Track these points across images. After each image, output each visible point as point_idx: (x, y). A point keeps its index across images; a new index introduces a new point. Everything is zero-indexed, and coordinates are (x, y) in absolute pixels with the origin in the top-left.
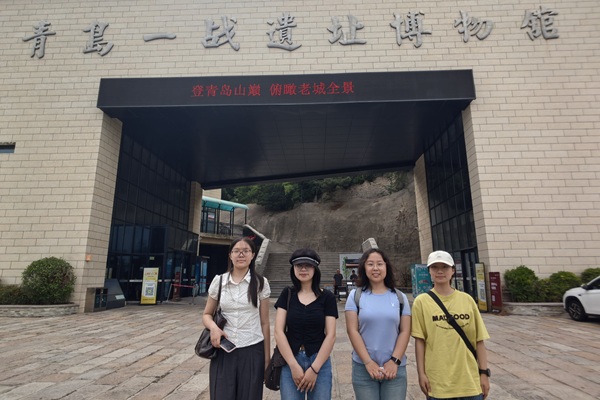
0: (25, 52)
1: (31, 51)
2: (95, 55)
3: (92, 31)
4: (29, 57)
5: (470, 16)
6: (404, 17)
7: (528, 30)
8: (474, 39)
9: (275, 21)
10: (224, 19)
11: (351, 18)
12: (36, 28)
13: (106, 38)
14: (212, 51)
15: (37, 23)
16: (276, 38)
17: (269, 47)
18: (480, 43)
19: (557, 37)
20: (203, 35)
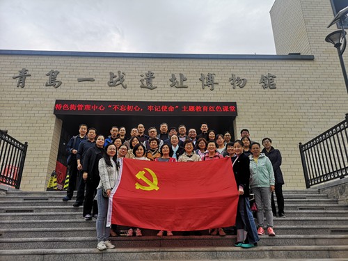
0: (14, 84)
1: (17, 84)
2: (52, 87)
3: (51, 75)
4: (16, 87)
5: (237, 76)
6: (206, 76)
7: (263, 84)
8: (238, 87)
9: (144, 75)
10: (119, 72)
11: (181, 75)
12: (20, 72)
13: (58, 79)
14: (113, 88)
15: (21, 69)
16: (145, 83)
17: (141, 87)
18: (241, 89)
19: (275, 88)
20: (109, 80)
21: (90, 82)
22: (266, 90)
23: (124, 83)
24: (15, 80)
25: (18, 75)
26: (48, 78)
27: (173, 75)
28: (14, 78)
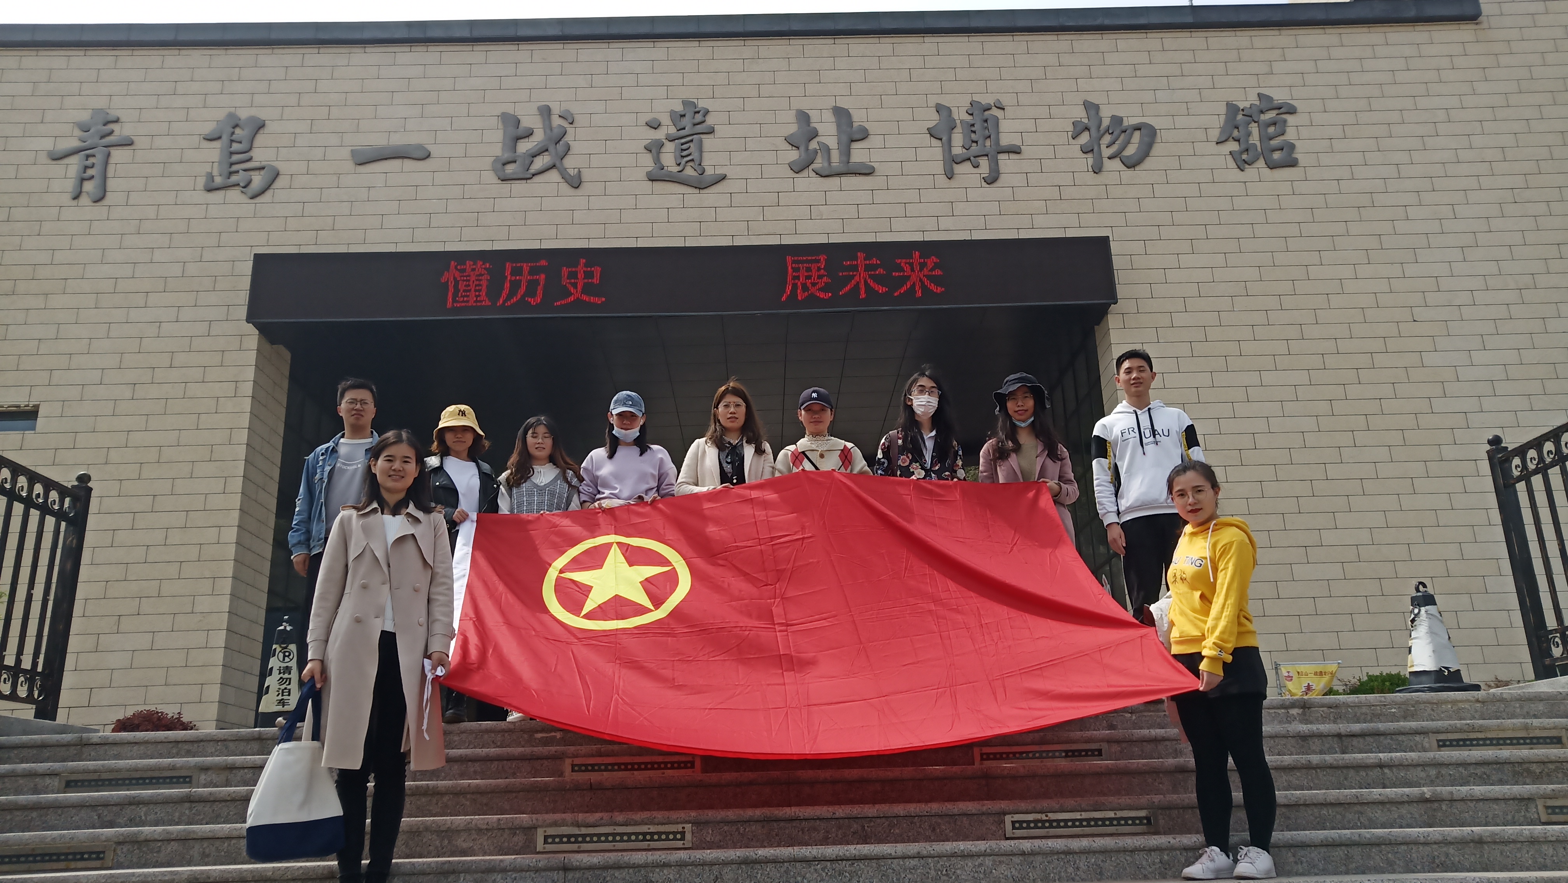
0: (56, 186)
1: (70, 185)
2: (234, 195)
3: (225, 138)
4: (66, 199)
5: (1106, 114)
6: (960, 115)
7: (1233, 146)
8: (1116, 164)
9: (666, 120)
10: (546, 112)
11: (842, 115)
12: (85, 128)
13: (260, 156)
14: (519, 187)
15: (84, 116)
16: (669, 159)
17: (652, 179)
18: (1128, 174)
19: (1293, 164)
20: (497, 150)
21: (408, 164)
22: (1251, 172)
23: (571, 163)
24: (57, 169)
25: (75, 143)
26: (214, 152)
27: (803, 117)
28: (58, 157)
